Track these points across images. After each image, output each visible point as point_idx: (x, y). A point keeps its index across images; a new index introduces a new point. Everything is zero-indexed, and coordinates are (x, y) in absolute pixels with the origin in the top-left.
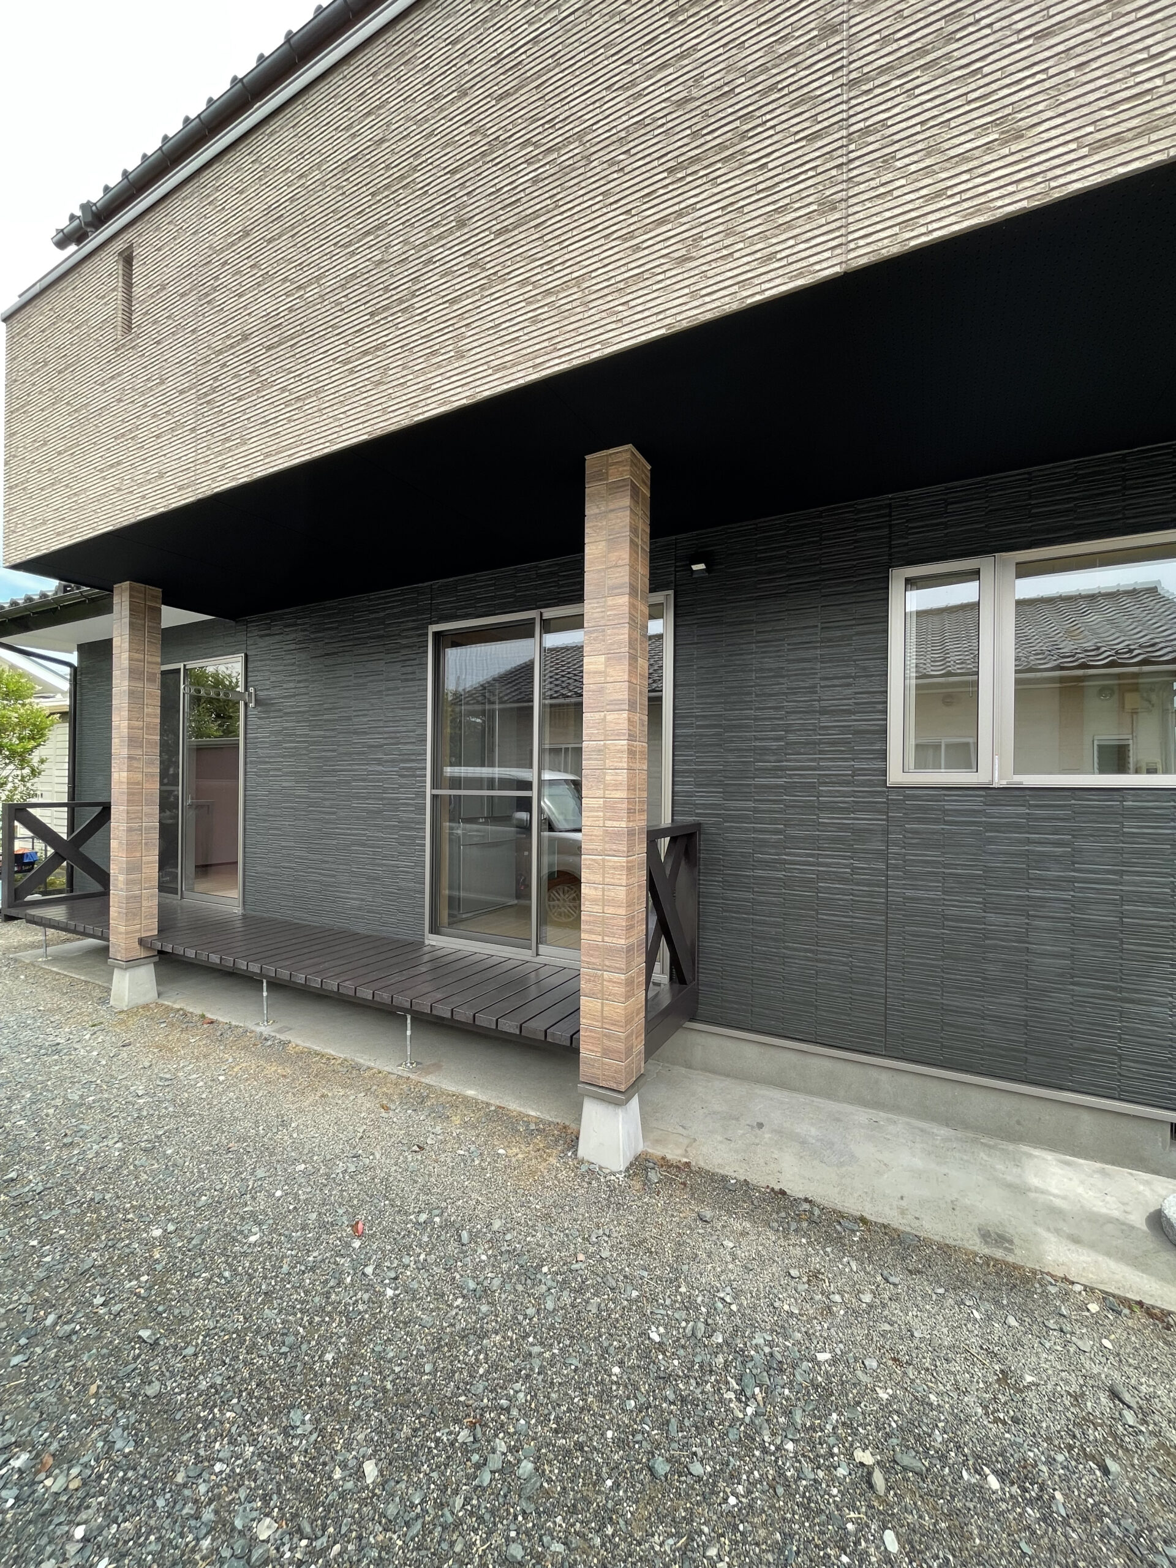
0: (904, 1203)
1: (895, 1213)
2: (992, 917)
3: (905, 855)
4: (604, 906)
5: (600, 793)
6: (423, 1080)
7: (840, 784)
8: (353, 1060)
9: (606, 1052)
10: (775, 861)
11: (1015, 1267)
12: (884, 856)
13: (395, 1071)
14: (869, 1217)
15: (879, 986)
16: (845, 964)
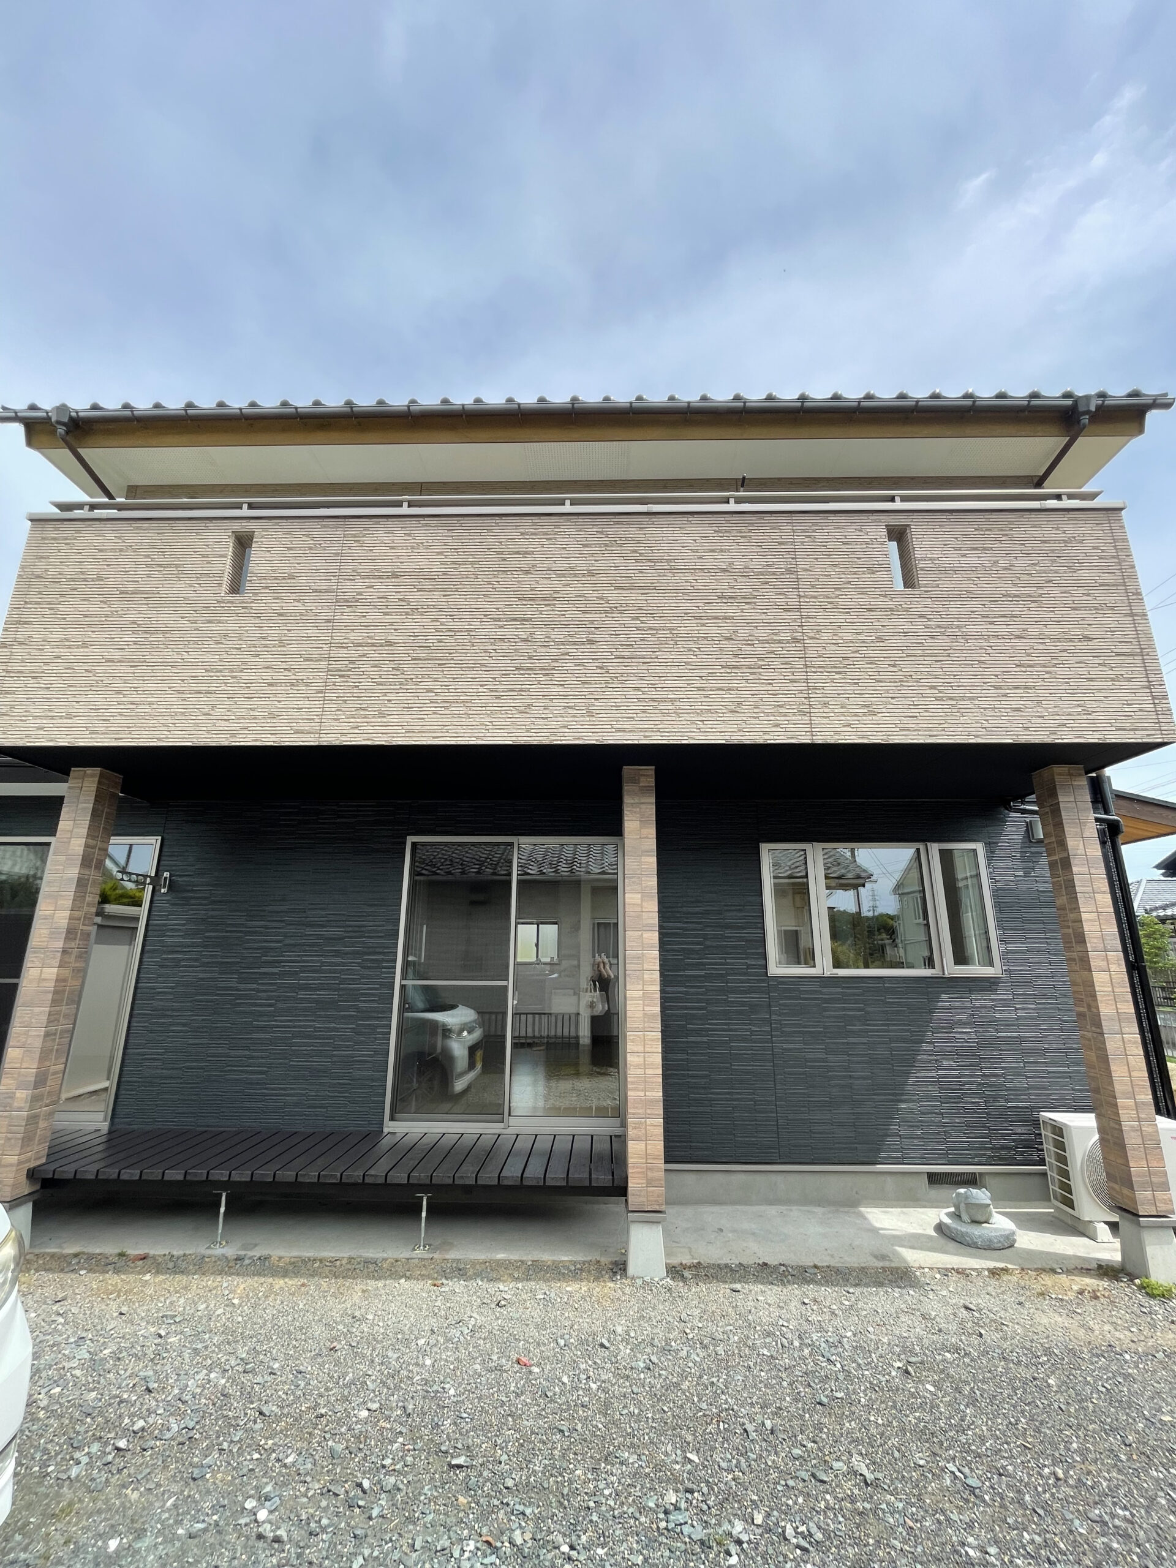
0: (829, 1252)
1: (828, 1258)
2: (831, 1058)
3: (781, 1020)
4: (645, 1069)
5: (640, 987)
6: (447, 1257)
7: (740, 975)
8: (361, 1257)
9: (650, 1183)
10: (702, 1030)
11: (897, 1268)
12: (769, 1022)
13: (414, 1256)
14: (819, 1264)
15: (772, 1112)
16: (751, 1100)
